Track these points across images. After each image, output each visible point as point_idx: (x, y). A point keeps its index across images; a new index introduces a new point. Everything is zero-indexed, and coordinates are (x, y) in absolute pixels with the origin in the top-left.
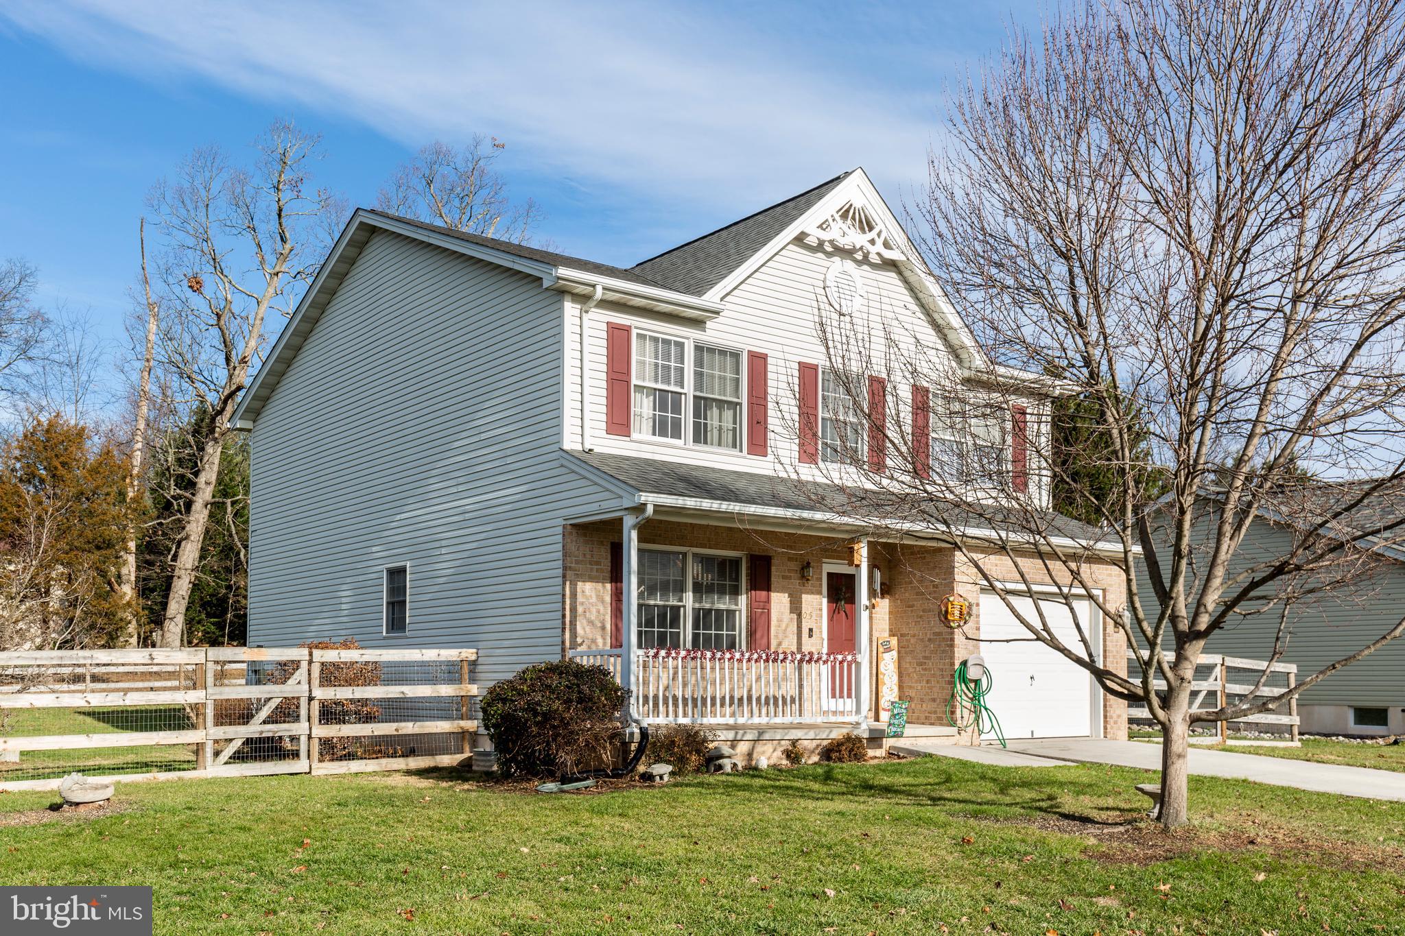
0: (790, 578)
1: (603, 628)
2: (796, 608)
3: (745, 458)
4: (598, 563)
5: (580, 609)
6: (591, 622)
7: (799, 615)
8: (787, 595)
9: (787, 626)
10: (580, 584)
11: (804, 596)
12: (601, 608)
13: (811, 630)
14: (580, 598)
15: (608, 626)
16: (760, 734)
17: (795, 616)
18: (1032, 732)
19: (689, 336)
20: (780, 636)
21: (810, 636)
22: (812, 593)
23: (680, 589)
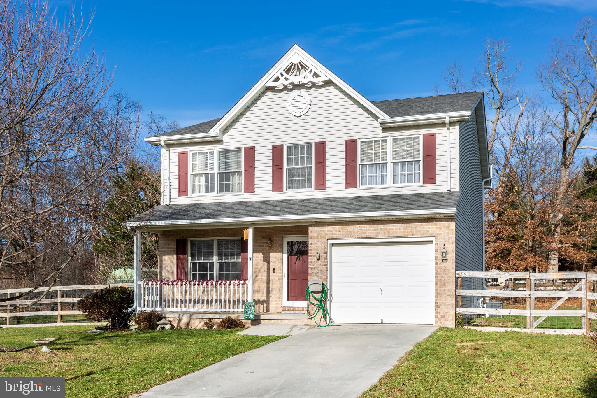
0: (263, 246)
1: (173, 273)
2: (266, 259)
3: (243, 195)
4: (171, 248)
5: (164, 266)
6: (168, 271)
7: (268, 263)
8: (261, 254)
9: (261, 268)
10: (164, 257)
11: (271, 254)
12: (172, 265)
13: (274, 269)
14: (164, 262)
15: (175, 272)
16: (191, 315)
17: (266, 263)
18: (382, 320)
19: (215, 148)
20: (257, 272)
21: (274, 272)
22: (276, 252)
23: (212, 255)
